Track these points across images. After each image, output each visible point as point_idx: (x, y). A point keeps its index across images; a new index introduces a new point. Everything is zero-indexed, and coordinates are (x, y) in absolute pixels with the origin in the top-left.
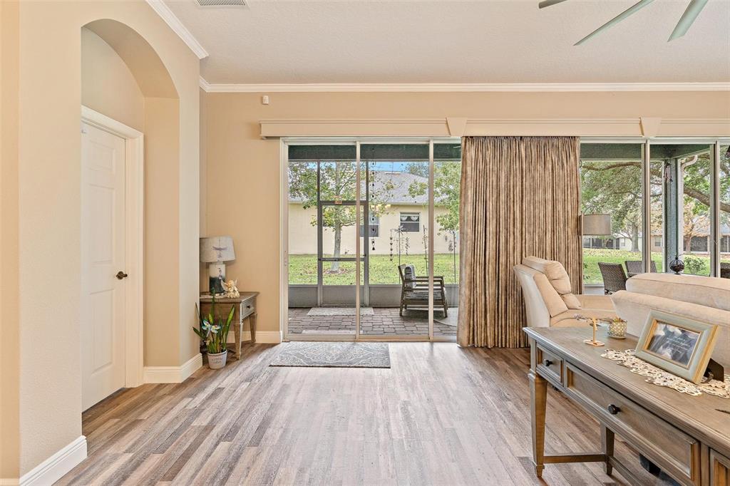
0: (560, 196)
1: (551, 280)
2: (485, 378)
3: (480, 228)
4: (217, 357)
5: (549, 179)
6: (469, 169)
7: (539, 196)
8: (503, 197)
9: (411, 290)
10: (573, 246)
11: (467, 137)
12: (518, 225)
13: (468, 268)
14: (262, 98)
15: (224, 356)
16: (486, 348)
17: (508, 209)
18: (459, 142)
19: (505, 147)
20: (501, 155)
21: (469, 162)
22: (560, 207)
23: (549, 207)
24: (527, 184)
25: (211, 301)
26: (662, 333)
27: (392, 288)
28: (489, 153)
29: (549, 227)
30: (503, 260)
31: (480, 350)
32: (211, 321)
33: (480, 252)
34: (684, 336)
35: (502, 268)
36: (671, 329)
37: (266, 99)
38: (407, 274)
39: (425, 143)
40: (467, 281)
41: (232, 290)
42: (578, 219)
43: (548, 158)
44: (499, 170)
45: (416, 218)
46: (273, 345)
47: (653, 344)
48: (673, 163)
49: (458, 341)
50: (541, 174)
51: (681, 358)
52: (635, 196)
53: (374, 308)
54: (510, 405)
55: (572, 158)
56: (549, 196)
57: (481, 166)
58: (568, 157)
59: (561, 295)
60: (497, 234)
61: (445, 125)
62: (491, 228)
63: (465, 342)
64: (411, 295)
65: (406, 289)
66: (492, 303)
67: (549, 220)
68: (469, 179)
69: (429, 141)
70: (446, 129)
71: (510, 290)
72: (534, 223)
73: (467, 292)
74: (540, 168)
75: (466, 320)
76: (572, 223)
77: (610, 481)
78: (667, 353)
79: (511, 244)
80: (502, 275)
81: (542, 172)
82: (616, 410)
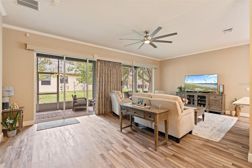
0: (118, 76)
1: (119, 95)
2: (105, 120)
3: (101, 83)
4: (13, 132)
5: (116, 72)
6: (98, 68)
7: (114, 76)
8: (106, 76)
9: (76, 102)
10: (121, 88)
11: (98, 60)
12: (110, 83)
13: (98, 94)
14: (26, 34)
15: (16, 131)
16: (102, 114)
17: (107, 79)
18: (96, 60)
19: (107, 64)
20: (106, 65)
21: (98, 66)
22: (118, 79)
23: (116, 79)
24: (111, 73)
25: (9, 111)
26: (140, 101)
27: (70, 102)
28: (103, 64)
29: (116, 84)
30: (106, 91)
31: (101, 115)
32: (9, 119)
33: (101, 90)
34: (142, 101)
35: (106, 93)
36: (141, 100)
37: (28, 35)
38: (75, 97)
39: (86, 59)
40: (98, 97)
41: (16, 107)
42: (122, 82)
43: (116, 67)
44: (105, 69)
45: (66, 78)
46: (31, 126)
47: (138, 103)
48: (136, 69)
49: (95, 114)
50: (114, 71)
51: (142, 104)
52: (128, 75)
53: (61, 110)
54: (112, 123)
55: (120, 68)
56: (116, 76)
57: (101, 68)
58: (120, 67)
59: (121, 98)
60: (105, 85)
61: (93, 56)
62: (104, 84)
63: (97, 114)
64: (76, 104)
65: (74, 102)
66: (104, 103)
67: (116, 82)
68: (98, 71)
69: (87, 59)
70: (93, 57)
71: (108, 99)
72: (113, 82)
73: (98, 100)
74: (114, 69)
75: (97, 108)
76: (120, 83)
77: (132, 129)
78: (140, 104)
79: (108, 87)
80: (106, 95)
81: (115, 70)
82: (135, 113)
